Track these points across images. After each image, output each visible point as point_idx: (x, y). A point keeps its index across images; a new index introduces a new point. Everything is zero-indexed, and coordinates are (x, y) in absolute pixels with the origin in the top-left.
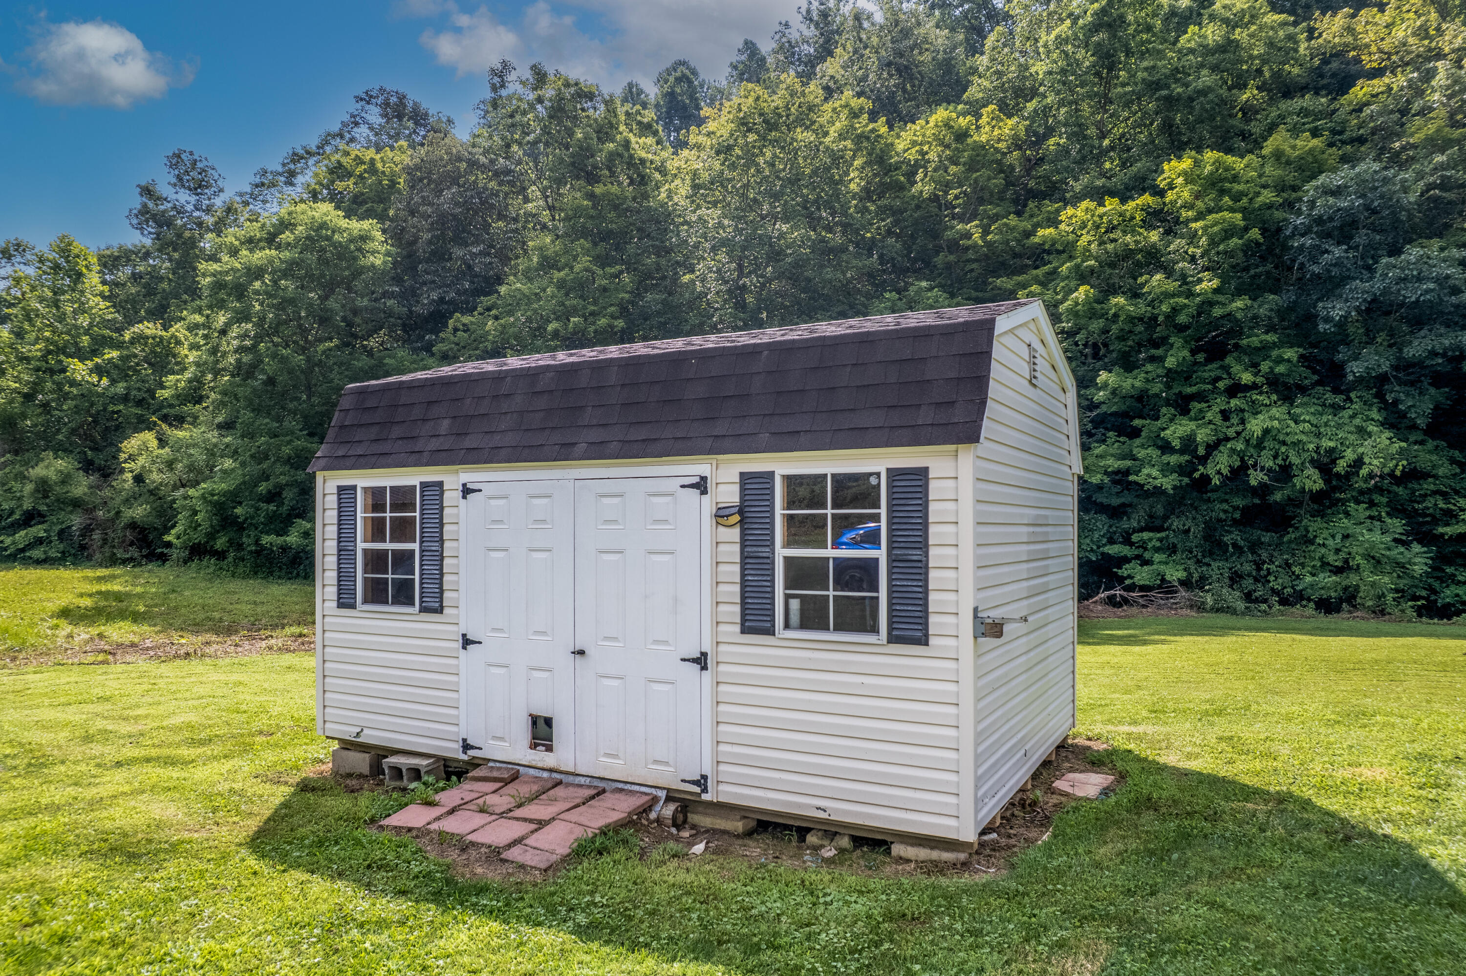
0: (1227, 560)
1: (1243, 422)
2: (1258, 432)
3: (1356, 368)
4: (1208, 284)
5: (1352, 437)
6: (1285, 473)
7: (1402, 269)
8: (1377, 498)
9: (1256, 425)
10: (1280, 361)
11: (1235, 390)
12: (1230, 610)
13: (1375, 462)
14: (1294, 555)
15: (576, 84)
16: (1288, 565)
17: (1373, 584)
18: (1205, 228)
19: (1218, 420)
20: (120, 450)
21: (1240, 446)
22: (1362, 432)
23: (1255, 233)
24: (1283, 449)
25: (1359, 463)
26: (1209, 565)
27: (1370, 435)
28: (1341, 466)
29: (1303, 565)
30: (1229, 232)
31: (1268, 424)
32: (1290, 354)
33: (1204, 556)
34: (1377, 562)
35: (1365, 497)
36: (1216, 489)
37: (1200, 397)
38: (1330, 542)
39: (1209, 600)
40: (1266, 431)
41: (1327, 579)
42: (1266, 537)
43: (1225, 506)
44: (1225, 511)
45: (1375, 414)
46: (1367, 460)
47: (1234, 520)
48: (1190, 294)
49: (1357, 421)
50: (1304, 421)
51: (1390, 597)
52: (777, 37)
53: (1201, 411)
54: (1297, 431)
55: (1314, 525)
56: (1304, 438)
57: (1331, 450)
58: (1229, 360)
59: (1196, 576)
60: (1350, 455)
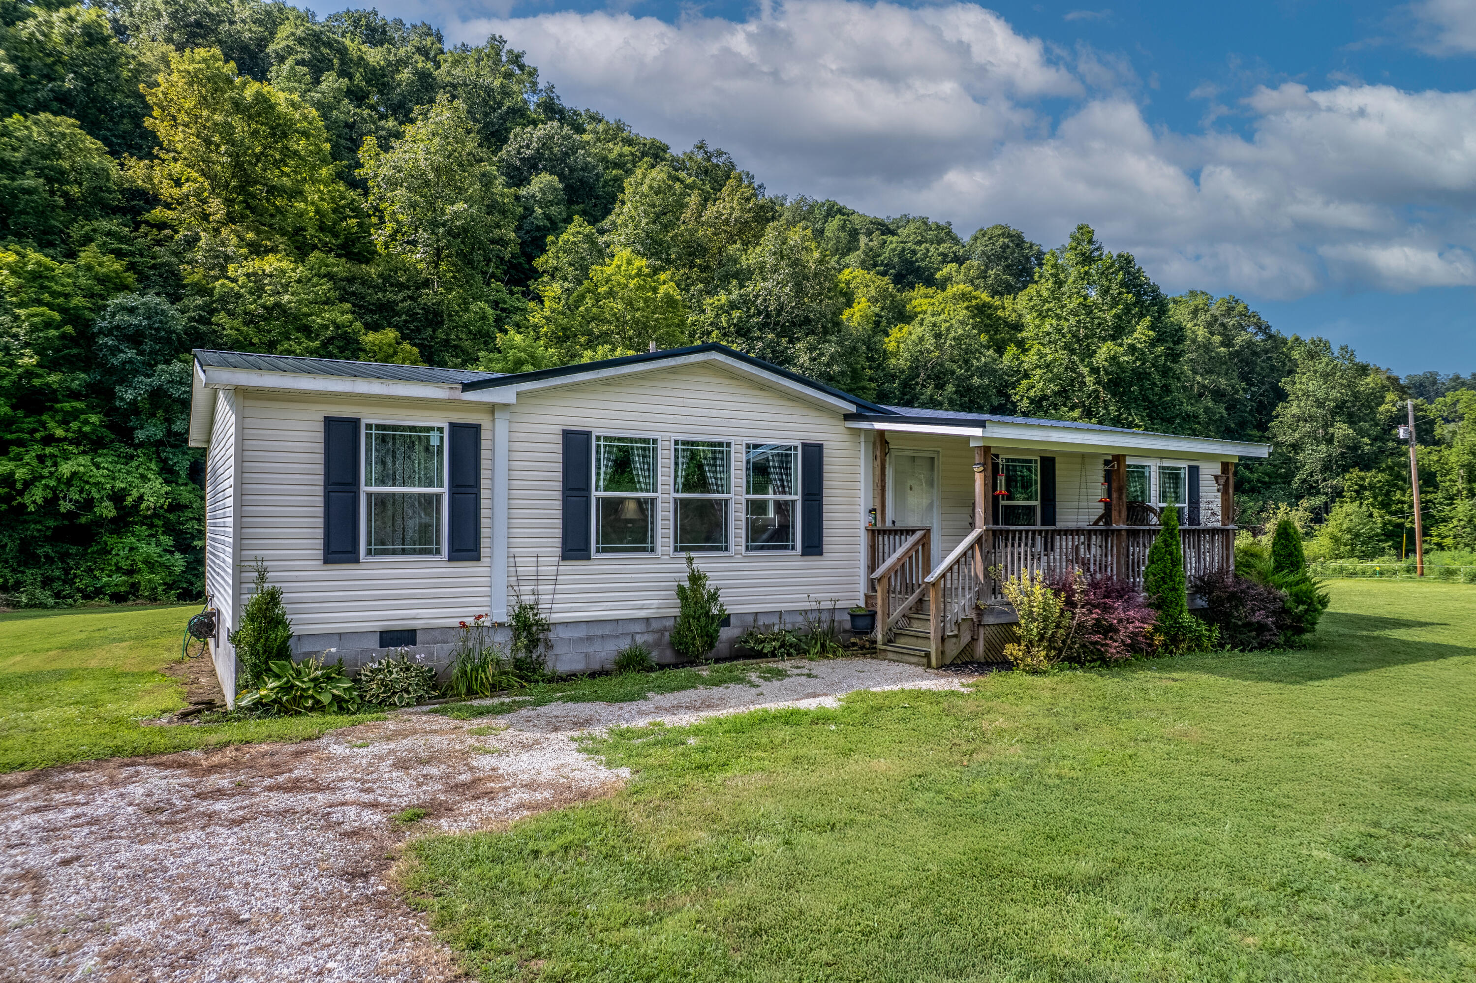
0: (40, 568)
1: (55, 464)
2: (67, 474)
3: (140, 435)
4: (29, 360)
5: (136, 481)
6: (89, 504)
7: (171, 374)
8: (157, 522)
9: (66, 469)
10: (86, 422)
11: (49, 440)
12: (43, 606)
13: (151, 499)
14: (96, 562)
16: (91, 570)
17: (150, 581)
18: (29, 316)
19: (35, 463)
21: (53, 483)
22: (143, 477)
23: (69, 329)
24: (87, 487)
25: (141, 498)
26: (23, 572)
27: (149, 480)
28: (129, 501)
29: (103, 570)
30: (48, 325)
31: (75, 469)
32: (94, 419)
33: (19, 566)
34: (151, 565)
35: (148, 521)
36: (31, 513)
37: (20, 443)
38: (121, 553)
39: (24, 599)
40: (74, 474)
41: (118, 578)
42: (73, 550)
43: (39, 527)
44: (39, 531)
45: (153, 466)
46: (146, 498)
47: (45, 536)
48: (12, 364)
49: (141, 470)
50: (104, 468)
51: (160, 589)
53: (19, 454)
54: (98, 475)
55: (111, 540)
56: (103, 480)
57: (123, 489)
58: (45, 417)
59: (11, 581)
60: (135, 493)
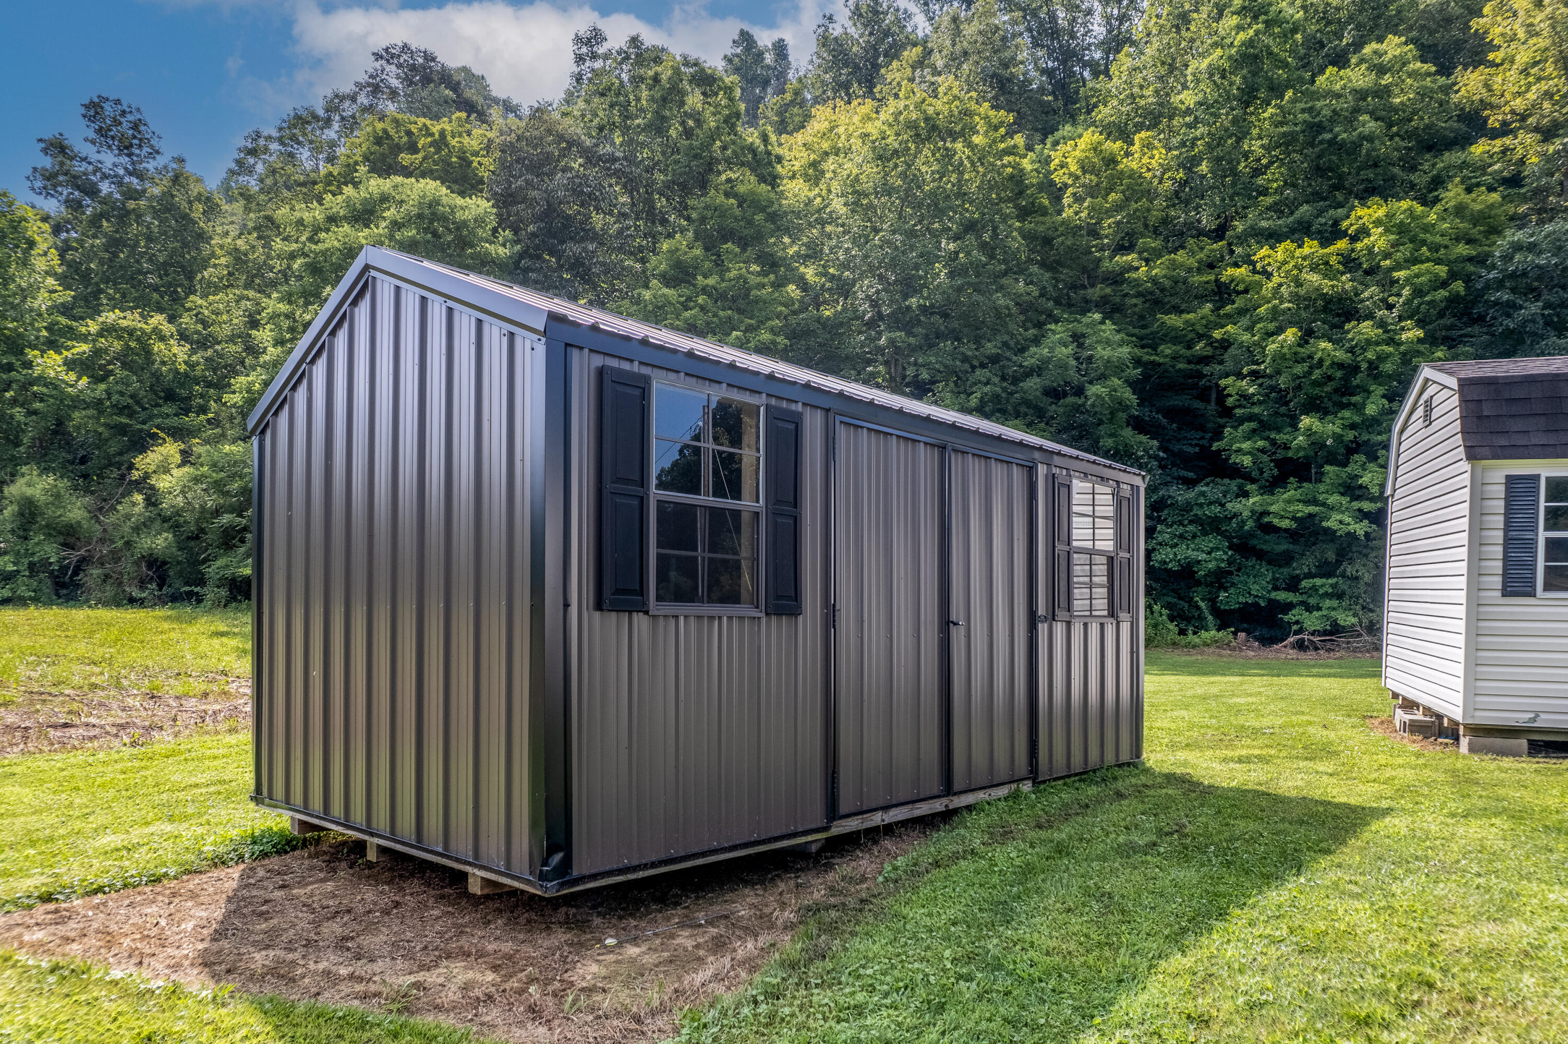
15: (696, 64)
18: (1408, 278)
20: (131, 467)
23: (1458, 286)
30: (1435, 284)
48: (1391, 343)
52: (820, 30)
